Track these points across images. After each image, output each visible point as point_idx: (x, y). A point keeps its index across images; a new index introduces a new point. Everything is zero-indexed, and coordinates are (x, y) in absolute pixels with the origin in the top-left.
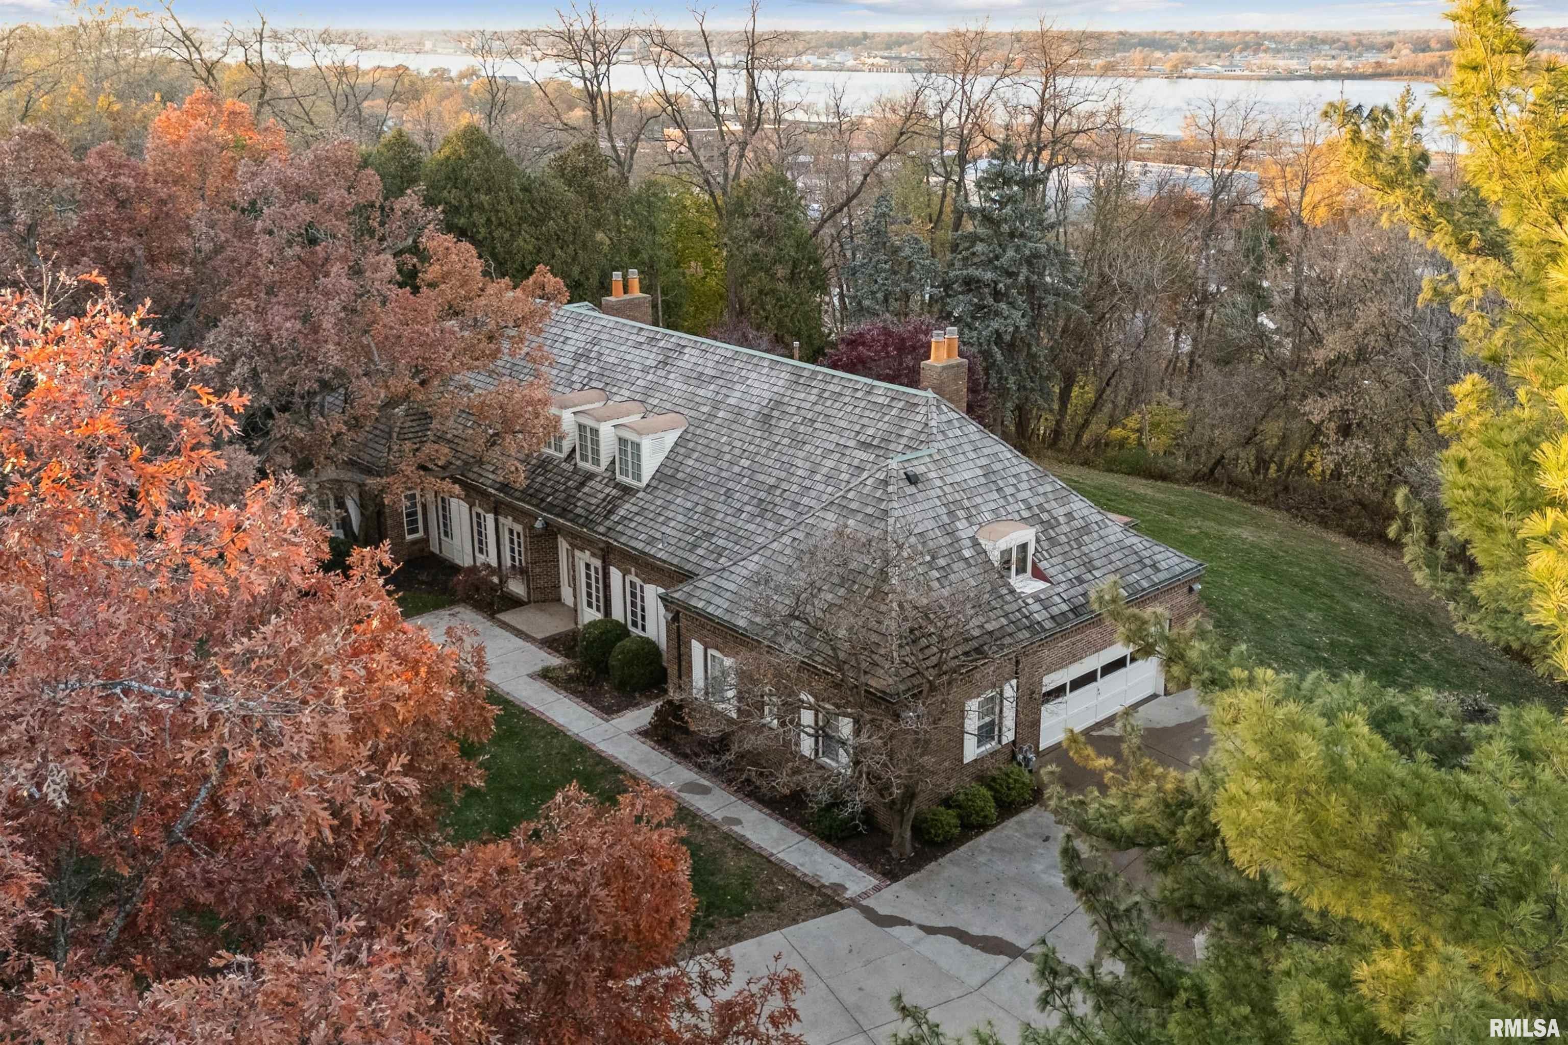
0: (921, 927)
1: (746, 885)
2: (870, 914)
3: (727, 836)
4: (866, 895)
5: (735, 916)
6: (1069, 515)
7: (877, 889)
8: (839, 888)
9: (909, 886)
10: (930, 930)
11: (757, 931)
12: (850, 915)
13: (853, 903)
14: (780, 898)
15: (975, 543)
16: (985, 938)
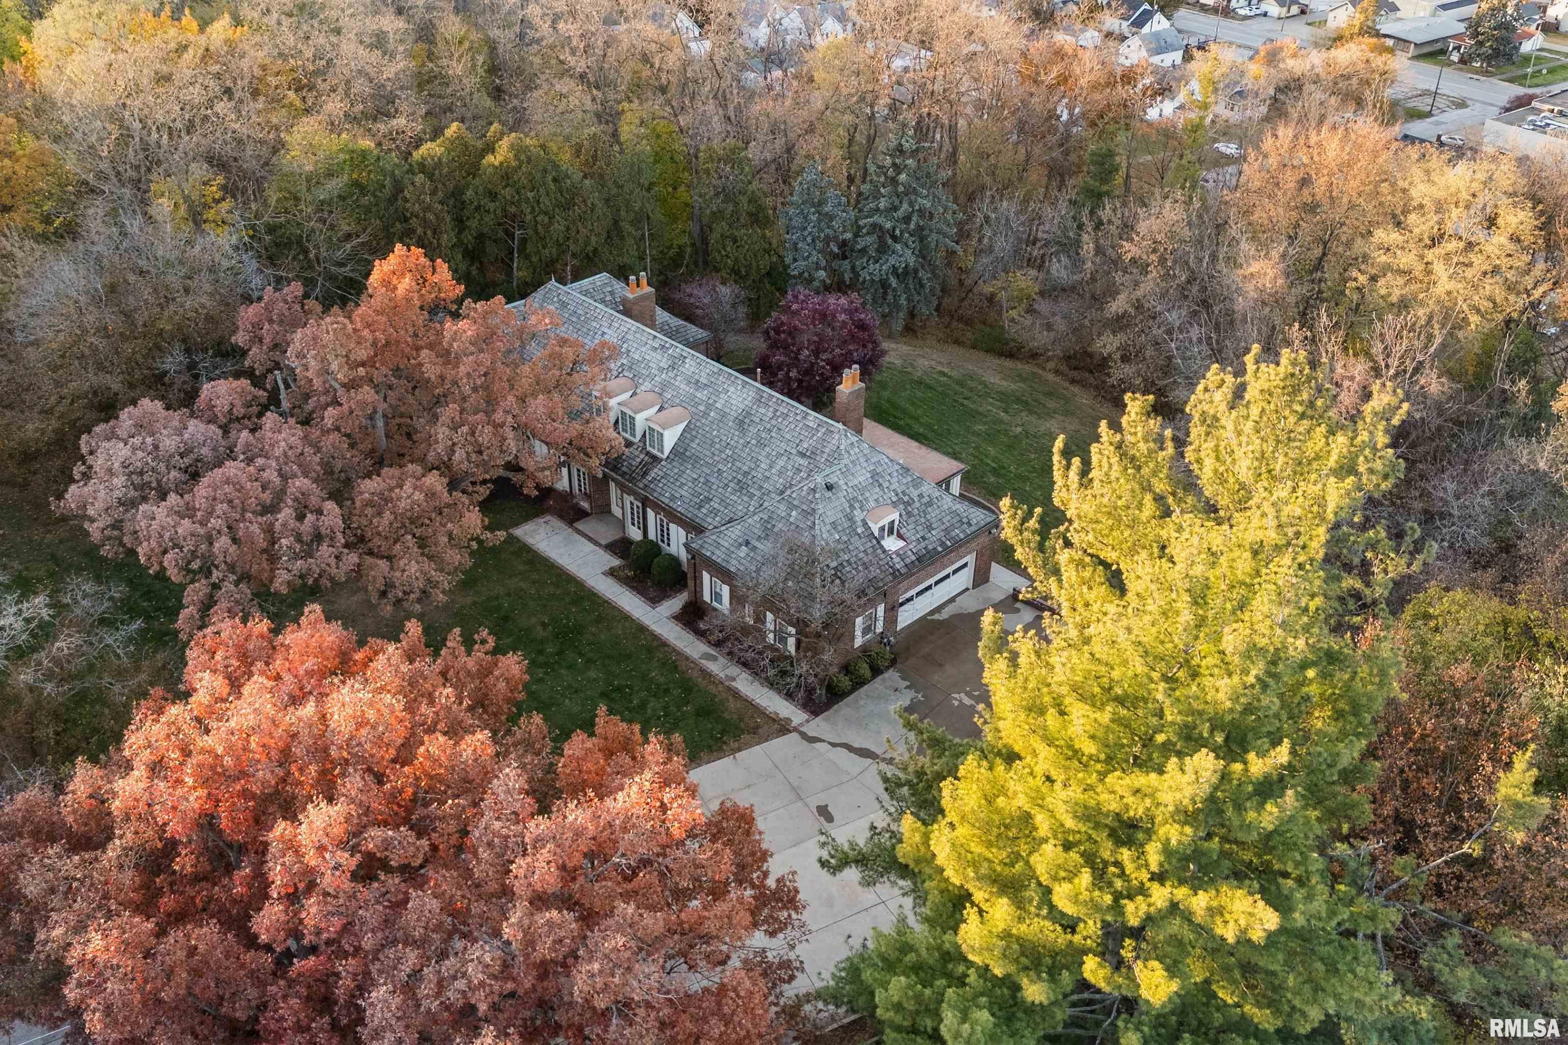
0: (830, 744)
1: (741, 719)
2: (804, 736)
3: (729, 689)
4: (801, 725)
5: (737, 738)
6: (921, 496)
7: (808, 721)
8: (789, 720)
9: (825, 720)
10: (834, 745)
11: (749, 745)
12: (794, 736)
13: (796, 730)
14: (758, 727)
15: (865, 524)
16: (861, 749)
